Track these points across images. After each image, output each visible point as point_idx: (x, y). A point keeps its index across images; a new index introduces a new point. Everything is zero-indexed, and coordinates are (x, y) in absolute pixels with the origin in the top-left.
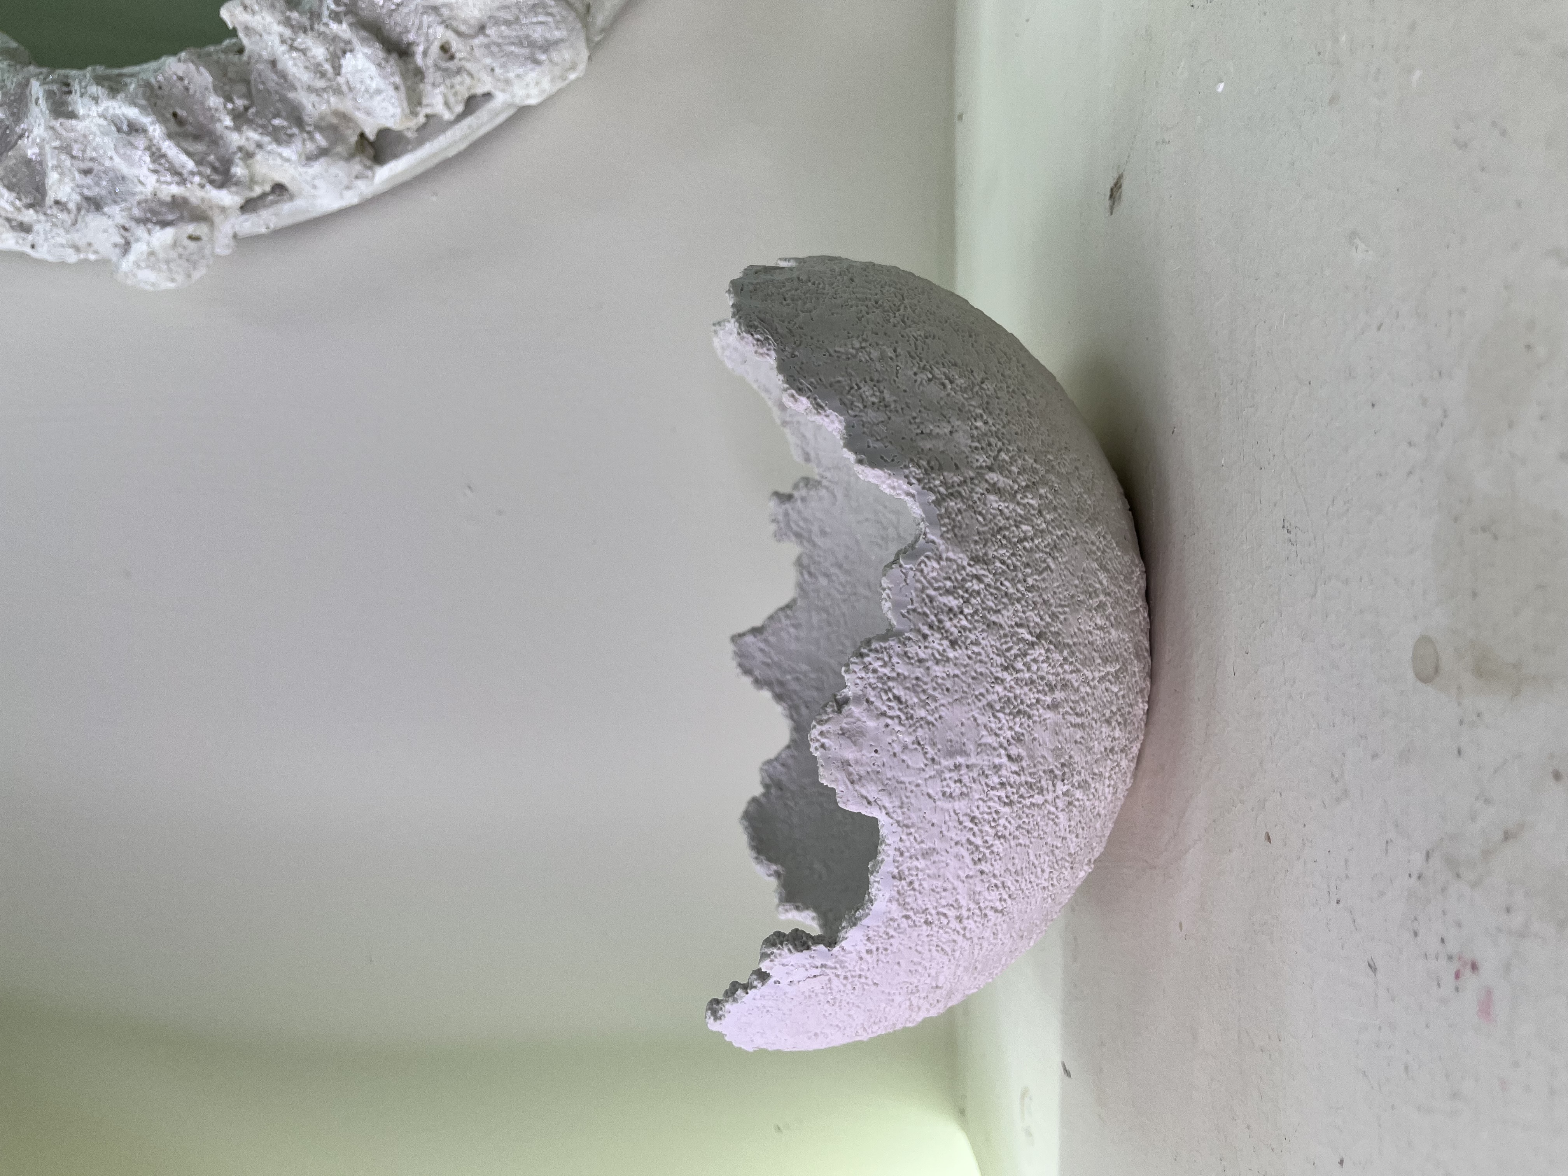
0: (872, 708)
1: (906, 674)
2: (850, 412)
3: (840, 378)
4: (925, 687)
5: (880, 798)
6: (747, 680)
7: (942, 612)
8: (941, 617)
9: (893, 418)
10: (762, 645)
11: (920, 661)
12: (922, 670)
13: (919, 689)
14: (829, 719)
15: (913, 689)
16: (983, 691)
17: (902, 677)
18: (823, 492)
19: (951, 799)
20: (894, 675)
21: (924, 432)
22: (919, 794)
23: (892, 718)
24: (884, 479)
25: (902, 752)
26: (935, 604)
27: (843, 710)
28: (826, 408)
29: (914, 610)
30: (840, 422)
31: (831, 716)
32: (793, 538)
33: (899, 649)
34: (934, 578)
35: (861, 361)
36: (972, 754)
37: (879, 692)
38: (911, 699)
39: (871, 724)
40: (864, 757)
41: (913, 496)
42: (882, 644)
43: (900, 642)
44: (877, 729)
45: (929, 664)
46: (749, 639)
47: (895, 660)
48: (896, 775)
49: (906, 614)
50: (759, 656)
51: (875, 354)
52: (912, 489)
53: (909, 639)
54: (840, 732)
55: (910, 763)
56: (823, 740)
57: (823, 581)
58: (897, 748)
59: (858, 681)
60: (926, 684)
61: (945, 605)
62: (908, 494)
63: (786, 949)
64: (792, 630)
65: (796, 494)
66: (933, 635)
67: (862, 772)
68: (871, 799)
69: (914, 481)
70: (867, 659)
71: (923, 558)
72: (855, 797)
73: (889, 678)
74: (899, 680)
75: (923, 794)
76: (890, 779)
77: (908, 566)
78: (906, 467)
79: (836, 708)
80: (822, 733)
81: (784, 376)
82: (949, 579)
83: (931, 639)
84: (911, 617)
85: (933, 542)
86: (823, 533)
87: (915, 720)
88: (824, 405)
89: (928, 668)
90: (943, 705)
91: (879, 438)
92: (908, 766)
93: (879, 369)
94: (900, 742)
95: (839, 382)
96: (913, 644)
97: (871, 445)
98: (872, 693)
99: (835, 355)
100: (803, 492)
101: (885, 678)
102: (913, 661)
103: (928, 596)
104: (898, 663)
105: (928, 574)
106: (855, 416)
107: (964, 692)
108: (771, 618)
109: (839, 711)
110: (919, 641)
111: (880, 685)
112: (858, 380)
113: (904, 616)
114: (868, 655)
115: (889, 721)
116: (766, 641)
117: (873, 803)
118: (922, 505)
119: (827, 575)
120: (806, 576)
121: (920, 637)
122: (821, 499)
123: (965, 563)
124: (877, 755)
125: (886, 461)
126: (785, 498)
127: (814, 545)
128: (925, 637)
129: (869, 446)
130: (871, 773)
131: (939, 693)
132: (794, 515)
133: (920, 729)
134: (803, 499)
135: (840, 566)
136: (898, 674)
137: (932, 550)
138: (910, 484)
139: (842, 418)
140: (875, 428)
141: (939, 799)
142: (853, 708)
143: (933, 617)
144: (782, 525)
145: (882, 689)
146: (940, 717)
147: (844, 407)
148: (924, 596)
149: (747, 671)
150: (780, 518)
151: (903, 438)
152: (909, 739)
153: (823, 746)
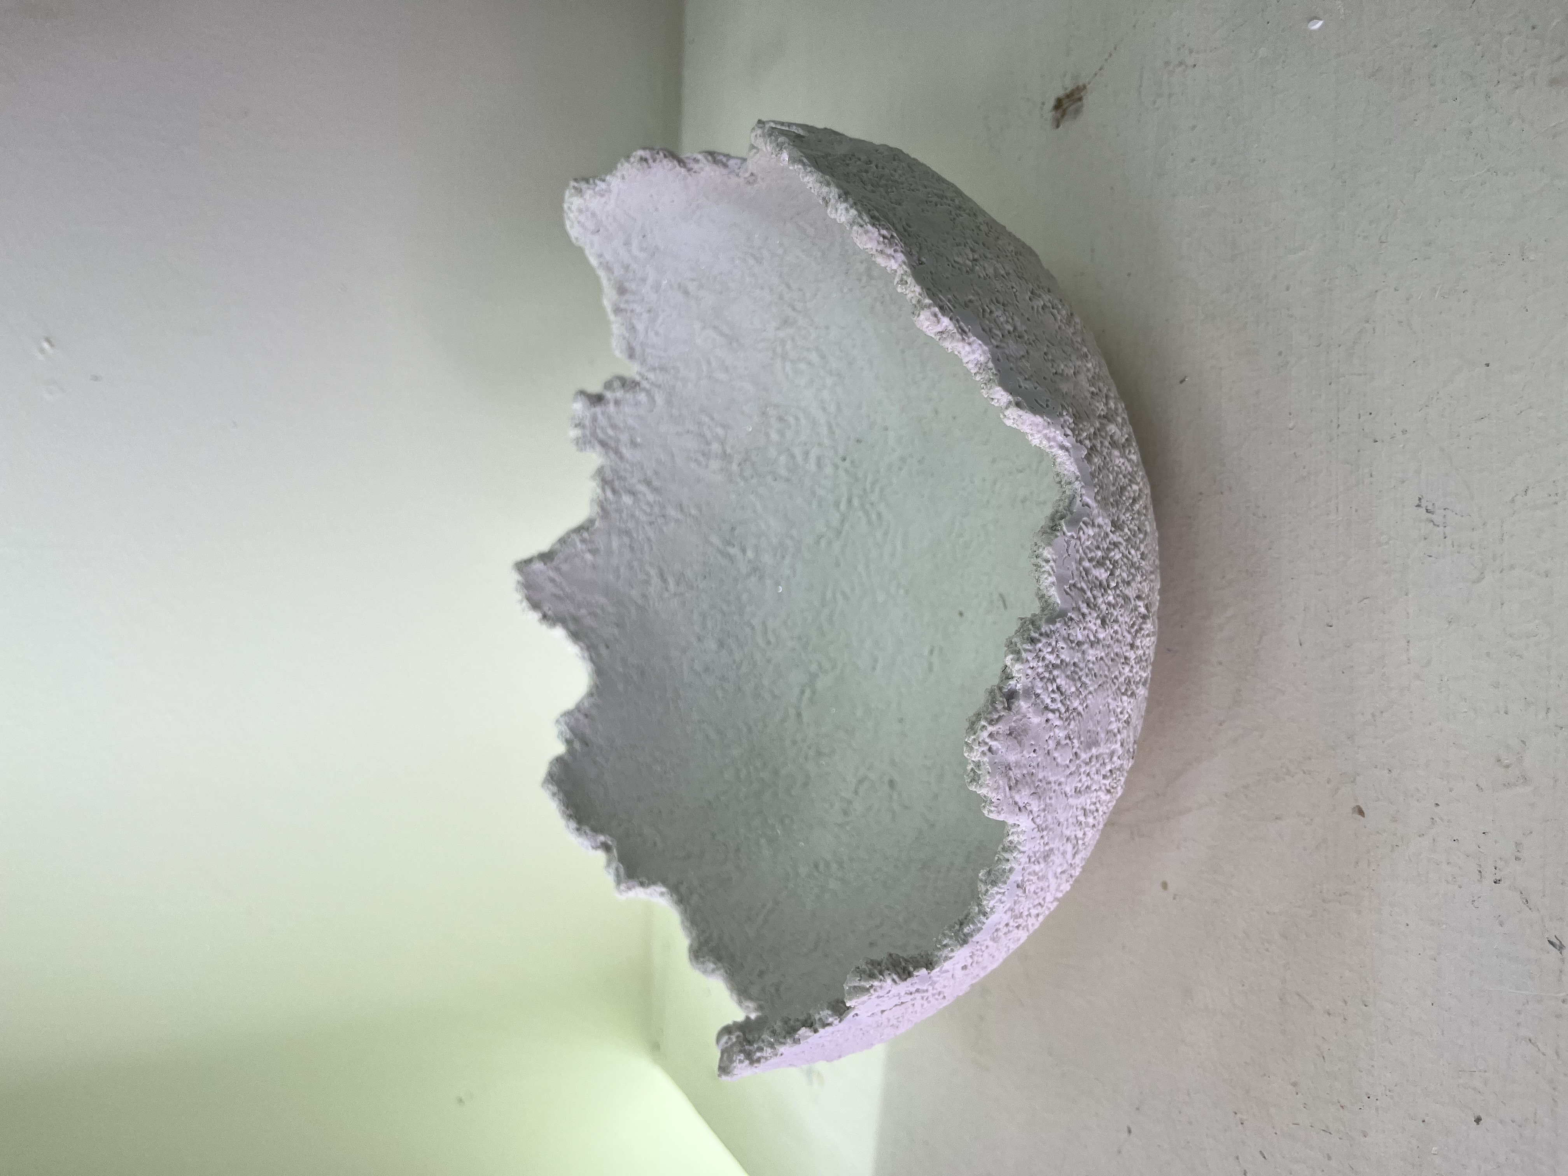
0: (1038, 701)
1: (1068, 660)
2: (993, 341)
3: (971, 297)
4: (1080, 674)
5: (1031, 802)
6: (534, 616)
7: (1096, 587)
8: (1095, 592)
9: (1031, 352)
10: (552, 574)
11: (1079, 644)
12: (1079, 655)
13: (1077, 677)
14: (1000, 717)
15: (1071, 678)
16: (1117, 673)
17: (1064, 664)
18: (642, 397)
19: (1079, 795)
20: (1058, 662)
21: (1058, 372)
22: (1059, 793)
23: (1053, 711)
24: (1040, 428)
25: (1056, 749)
26: (1090, 578)
27: (1013, 707)
28: (970, 334)
29: (1074, 585)
30: (984, 352)
31: (1002, 713)
32: (598, 448)
33: (1065, 632)
34: (1088, 547)
35: (979, 277)
36: (1102, 744)
37: (1046, 683)
38: (1070, 688)
39: (1036, 720)
40: (1023, 758)
41: (1067, 450)
42: (1051, 626)
43: (1066, 624)
44: (1039, 725)
45: (1085, 646)
46: (538, 566)
47: (1061, 644)
48: (1046, 775)
49: (1068, 590)
50: (550, 588)
51: (990, 271)
52: (1068, 442)
53: (1071, 619)
54: (1008, 732)
55: (1059, 760)
56: (994, 744)
57: (627, 500)
58: (1052, 744)
59: (1029, 672)
60: (1081, 670)
61: (1096, 578)
62: (1062, 447)
63: (889, 981)
64: (589, 557)
65: (609, 395)
66: (1090, 613)
67: (1018, 776)
68: (1021, 805)
69: (1069, 432)
70: (1040, 645)
71: (1081, 524)
72: (1009, 804)
73: (1053, 665)
74: (1063, 667)
75: (1062, 793)
76: (1041, 781)
77: (1069, 534)
78: (1061, 415)
79: (1006, 705)
80: (991, 735)
81: (922, 289)
82: (1098, 548)
83: (1088, 619)
84: (1073, 594)
85: (1088, 505)
86: (633, 444)
87: (1070, 712)
88: (967, 330)
89: (1083, 652)
90: (1090, 693)
91: (1027, 377)
92: (1057, 765)
93: (1000, 289)
94: (1055, 738)
95: (970, 301)
96: (1075, 625)
97: (1022, 384)
98: (1040, 684)
99: (956, 265)
100: (619, 394)
101: (1051, 666)
102: (1074, 645)
103: (1084, 569)
104: (1063, 648)
105: (1084, 543)
106: (997, 347)
107: (1106, 676)
108: (563, 541)
109: (1009, 708)
110: (1080, 621)
111: (1047, 675)
112: (988, 302)
113: (1067, 593)
114: (1039, 641)
115: (1050, 715)
116: (557, 569)
117: (1023, 809)
118: (1077, 461)
119: (633, 493)
120: (609, 494)
121: (1081, 617)
122: (637, 404)
123: (1108, 530)
124: (1035, 755)
125: (1041, 406)
126: (597, 399)
127: (621, 457)
128: (1084, 615)
129: (1020, 387)
130: (1026, 775)
131: (1090, 680)
132: (602, 421)
133: (1072, 723)
134: (617, 402)
135: (648, 483)
136: (1062, 661)
137: (1088, 516)
138: (1066, 435)
139: (986, 348)
140: (1020, 364)
141: (1071, 796)
142: (1022, 703)
143: (1089, 594)
144: (588, 433)
145: (1049, 679)
146: (1087, 707)
147: (986, 335)
148: (1081, 569)
149: (535, 605)
150: (587, 422)
151: (1045, 378)
152: (1061, 734)
153: (990, 750)
